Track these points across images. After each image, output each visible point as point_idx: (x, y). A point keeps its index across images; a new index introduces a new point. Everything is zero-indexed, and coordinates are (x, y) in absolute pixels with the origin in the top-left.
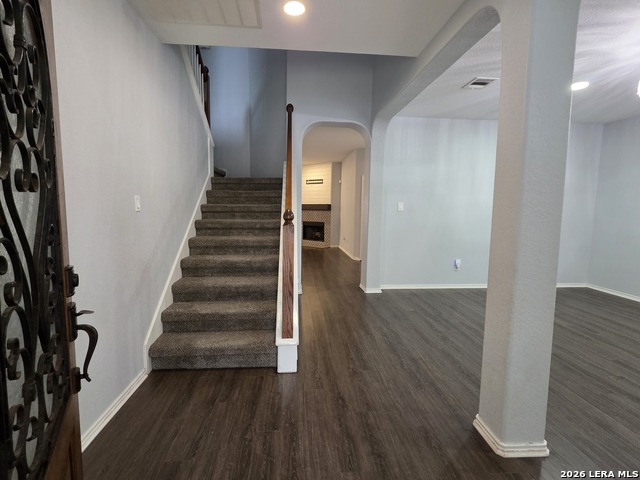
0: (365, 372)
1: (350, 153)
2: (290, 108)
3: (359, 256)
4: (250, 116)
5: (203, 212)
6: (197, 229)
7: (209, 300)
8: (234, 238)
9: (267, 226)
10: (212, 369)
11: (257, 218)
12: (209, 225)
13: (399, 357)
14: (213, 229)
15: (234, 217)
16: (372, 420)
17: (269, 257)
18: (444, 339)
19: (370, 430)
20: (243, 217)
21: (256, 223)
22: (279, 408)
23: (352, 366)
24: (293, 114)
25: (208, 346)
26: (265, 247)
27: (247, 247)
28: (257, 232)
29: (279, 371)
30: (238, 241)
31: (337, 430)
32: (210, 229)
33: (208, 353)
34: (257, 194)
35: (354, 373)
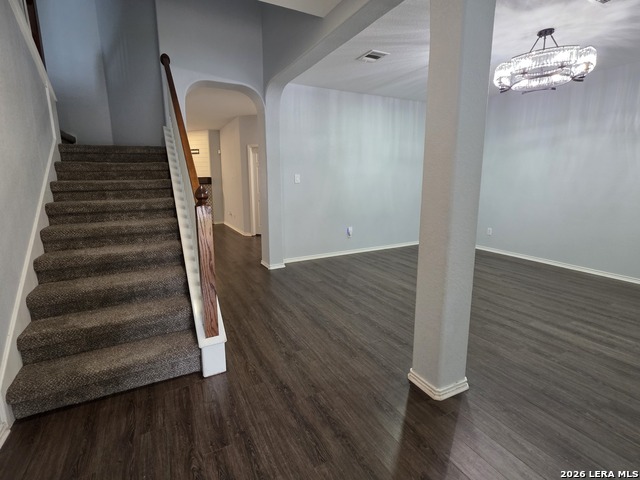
0: (299, 353)
1: (230, 120)
2: (165, 59)
3: (250, 232)
4: (104, 63)
5: (53, 192)
6: (50, 216)
7: (90, 308)
8: (111, 224)
9: (156, 206)
10: (114, 395)
11: (138, 197)
12: (70, 210)
13: (326, 331)
14: (77, 214)
15: (104, 196)
16: (323, 402)
17: (167, 244)
18: (357, 303)
19: (325, 413)
20: (117, 197)
21: (140, 204)
22: (221, 419)
23: (283, 350)
24: (171, 66)
25: (105, 368)
26: (157, 233)
27: (133, 234)
28: (142, 214)
29: (206, 375)
30: (119, 228)
31: (293, 423)
32: (71, 214)
33: (106, 378)
34: (133, 167)
35: (289, 357)
